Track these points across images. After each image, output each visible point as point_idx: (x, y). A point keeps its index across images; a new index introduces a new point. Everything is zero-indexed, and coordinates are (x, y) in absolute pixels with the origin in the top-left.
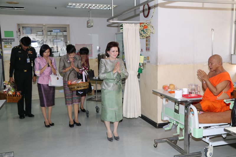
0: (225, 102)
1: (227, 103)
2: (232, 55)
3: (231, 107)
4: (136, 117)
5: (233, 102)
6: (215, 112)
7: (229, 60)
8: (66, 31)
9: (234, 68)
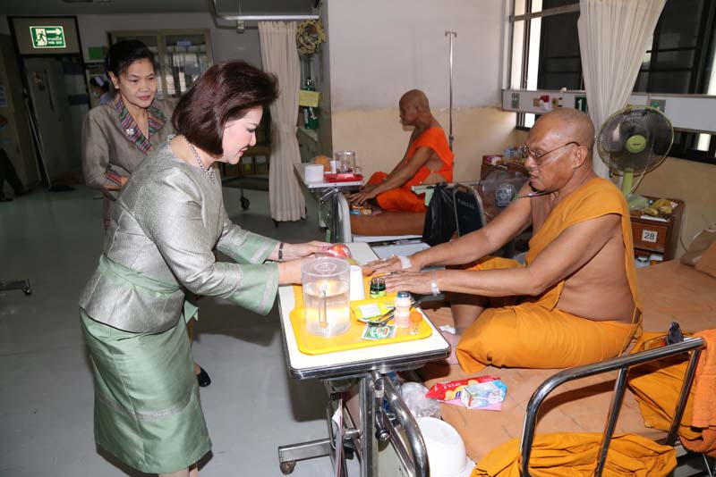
0: (413, 192)
2: (503, 90)
4: (294, 219)
5: (432, 191)
7: (496, 101)
8: (204, 43)
9: (511, 120)
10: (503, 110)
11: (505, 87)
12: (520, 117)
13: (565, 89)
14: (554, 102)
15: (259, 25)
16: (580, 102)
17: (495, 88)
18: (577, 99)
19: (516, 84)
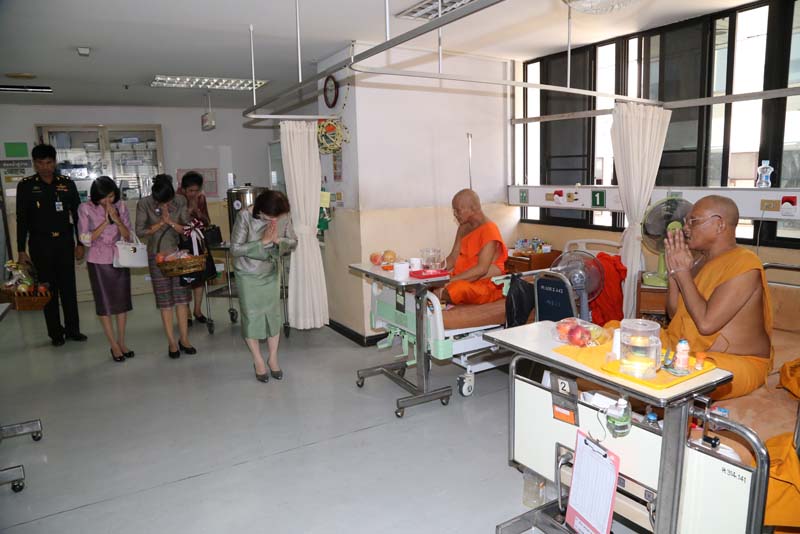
0: (493, 283)
1: (498, 283)
2: (508, 187)
3: (505, 291)
5: (509, 281)
6: (477, 304)
7: (503, 197)
8: (153, 140)
9: (515, 214)
10: (510, 205)
11: (510, 183)
12: (524, 211)
13: (579, 184)
14: (569, 196)
15: (281, 123)
16: (597, 195)
17: (501, 185)
18: (594, 193)
19: (519, 180)
